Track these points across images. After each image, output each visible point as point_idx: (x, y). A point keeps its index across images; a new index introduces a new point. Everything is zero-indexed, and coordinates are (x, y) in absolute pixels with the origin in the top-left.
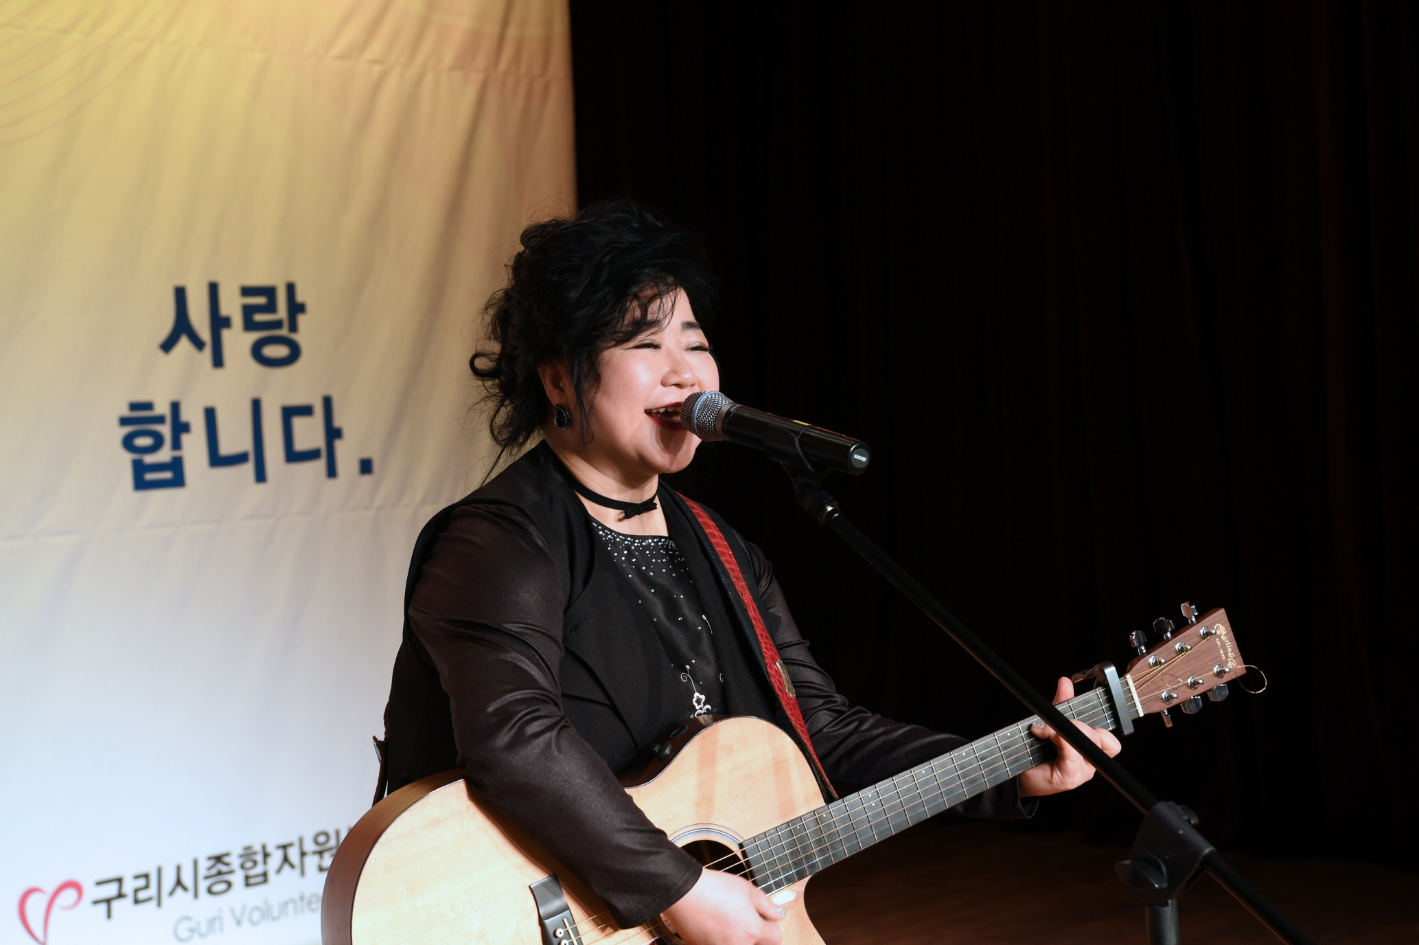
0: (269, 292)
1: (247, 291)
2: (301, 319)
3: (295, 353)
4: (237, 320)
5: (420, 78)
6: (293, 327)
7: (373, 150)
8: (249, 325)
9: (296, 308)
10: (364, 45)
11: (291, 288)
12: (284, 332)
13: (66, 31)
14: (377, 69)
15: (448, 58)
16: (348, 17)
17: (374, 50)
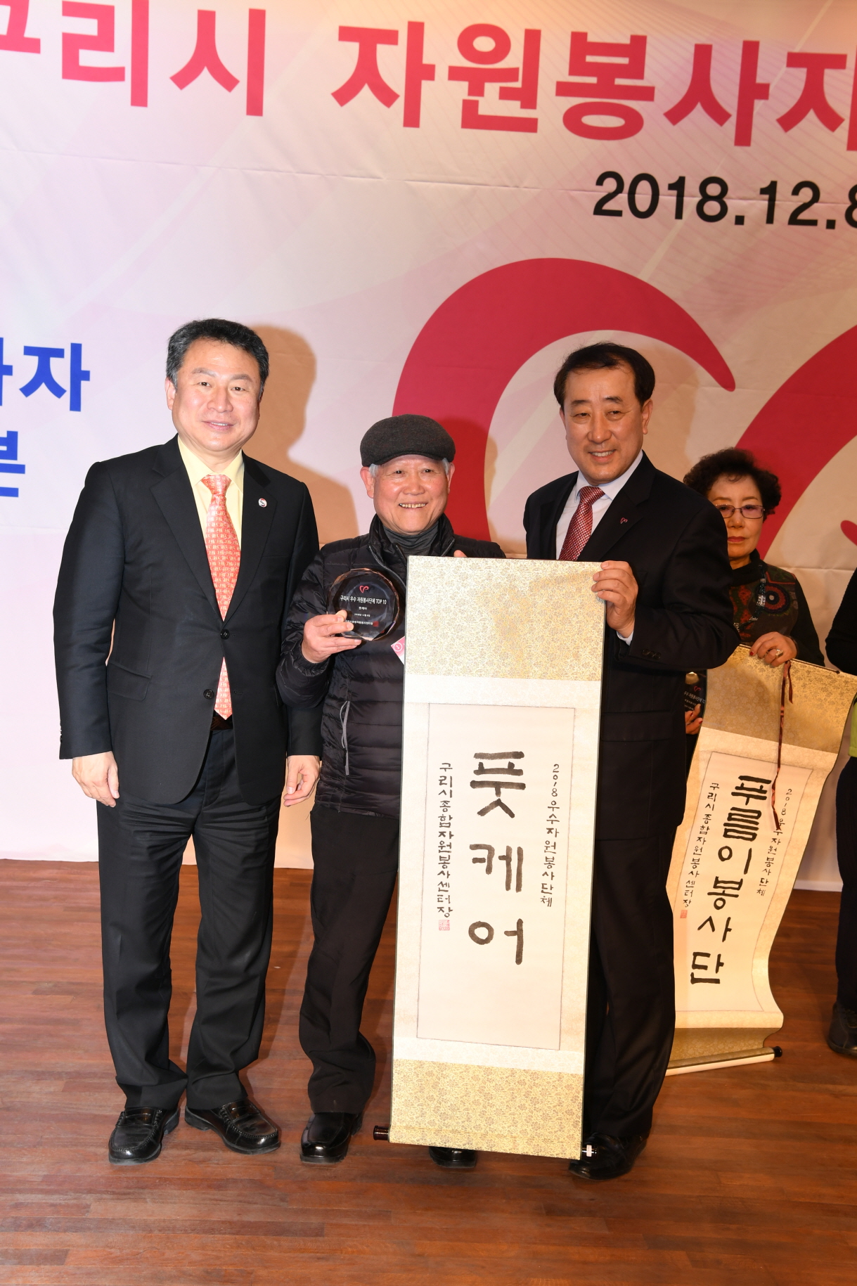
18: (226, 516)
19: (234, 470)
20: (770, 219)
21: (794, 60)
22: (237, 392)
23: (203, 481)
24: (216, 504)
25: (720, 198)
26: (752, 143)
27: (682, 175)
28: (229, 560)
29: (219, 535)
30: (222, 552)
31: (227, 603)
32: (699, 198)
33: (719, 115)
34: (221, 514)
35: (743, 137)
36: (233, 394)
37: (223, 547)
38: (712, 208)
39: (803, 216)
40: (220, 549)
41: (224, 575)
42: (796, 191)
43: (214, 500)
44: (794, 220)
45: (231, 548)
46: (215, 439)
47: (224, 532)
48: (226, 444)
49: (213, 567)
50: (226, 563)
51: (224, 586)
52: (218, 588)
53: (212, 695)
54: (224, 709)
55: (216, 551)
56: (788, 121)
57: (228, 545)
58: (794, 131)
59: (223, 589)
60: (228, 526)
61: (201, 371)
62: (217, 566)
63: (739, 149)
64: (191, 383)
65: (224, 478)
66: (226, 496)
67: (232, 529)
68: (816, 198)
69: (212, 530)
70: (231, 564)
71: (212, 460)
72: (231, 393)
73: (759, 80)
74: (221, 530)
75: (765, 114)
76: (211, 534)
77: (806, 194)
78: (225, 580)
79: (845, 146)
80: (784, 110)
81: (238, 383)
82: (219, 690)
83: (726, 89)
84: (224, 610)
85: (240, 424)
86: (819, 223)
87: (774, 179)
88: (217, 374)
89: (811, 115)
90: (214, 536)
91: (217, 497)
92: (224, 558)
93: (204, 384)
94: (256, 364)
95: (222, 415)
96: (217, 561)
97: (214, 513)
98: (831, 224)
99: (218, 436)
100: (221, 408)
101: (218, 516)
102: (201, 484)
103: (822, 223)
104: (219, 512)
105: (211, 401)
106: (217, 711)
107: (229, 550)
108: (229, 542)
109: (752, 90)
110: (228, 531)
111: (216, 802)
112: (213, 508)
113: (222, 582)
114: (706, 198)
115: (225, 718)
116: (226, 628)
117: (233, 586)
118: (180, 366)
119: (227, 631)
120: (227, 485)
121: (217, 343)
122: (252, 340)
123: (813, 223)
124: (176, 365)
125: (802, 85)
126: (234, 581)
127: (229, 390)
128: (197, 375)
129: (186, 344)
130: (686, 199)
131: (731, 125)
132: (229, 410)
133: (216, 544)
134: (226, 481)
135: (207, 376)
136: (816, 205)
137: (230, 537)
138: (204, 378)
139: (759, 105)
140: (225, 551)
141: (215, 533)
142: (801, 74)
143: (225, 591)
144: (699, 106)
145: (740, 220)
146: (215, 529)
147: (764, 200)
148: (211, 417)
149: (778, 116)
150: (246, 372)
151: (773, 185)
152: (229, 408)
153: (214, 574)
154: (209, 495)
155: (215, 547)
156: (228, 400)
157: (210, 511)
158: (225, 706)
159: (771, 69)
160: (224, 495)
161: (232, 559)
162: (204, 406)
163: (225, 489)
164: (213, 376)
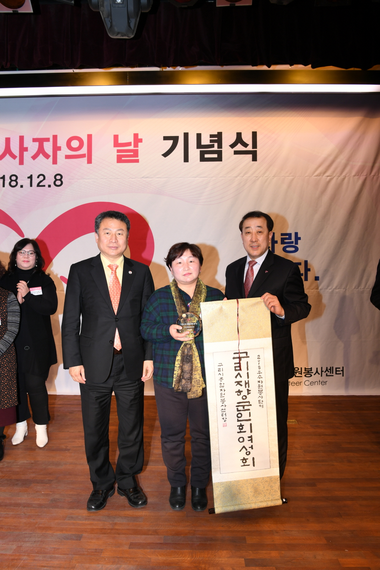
0: (290, 235)
1: (282, 234)
2: (299, 241)
3: (297, 249)
4: (279, 242)
5: (344, 179)
6: (297, 243)
7: (326, 198)
8: (283, 242)
9: (297, 238)
10: (325, 173)
11: (296, 234)
12: (294, 244)
13: (236, 177)
14: (329, 178)
15: (354, 173)
16: (319, 166)
17: (327, 174)
18: (116, 278)
19: (120, 262)
20: (31, 186)
21: (35, 140)
22: (119, 235)
23: (108, 266)
24: (113, 274)
25: (16, 181)
26: (24, 164)
27: (4, 175)
28: (117, 293)
29: (114, 285)
30: (115, 291)
31: (117, 309)
32: (10, 181)
33: (14, 157)
34: (115, 277)
35: (21, 162)
36: (118, 236)
37: (115, 289)
38: (13, 183)
39: (41, 184)
40: (114, 290)
41: (116, 299)
42: (38, 177)
43: (112, 272)
44: (38, 185)
45: (118, 289)
46: (113, 252)
47: (115, 284)
48: (116, 254)
49: (112, 296)
50: (116, 295)
51: (116, 303)
52: (114, 304)
53: (112, 342)
54: (118, 347)
55: (113, 290)
56: (34, 157)
57: (117, 288)
58: (36, 160)
59: (115, 304)
60: (117, 281)
61: (106, 229)
62: (113, 296)
63: (20, 166)
64: (103, 233)
65: (115, 265)
66: (116, 271)
67: (119, 282)
68: (44, 179)
69: (111, 283)
70: (118, 295)
71: (112, 259)
72: (117, 236)
73: (25, 146)
74: (114, 283)
75: (27, 156)
76: (111, 285)
77: (41, 178)
78: (116, 301)
79: (52, 163)
80: (33, 154)
81: (120, 232)
82: (115, 340)
83: (15, 149)
84: (116, 312)
85: (120, 246)
86: (46, 186)
87: (31, 174)
88: (112, 230)
89: (41, 155)
90: (112, 285)
91: (113, 272)
92: (116, 293)
93: (108, 233)
94: (126, 225)
95: (115, 244)
96: (113, 294)
97: (112, 277)
98: (49, 186)
99: (114, 251)
100: (114, 241)
101: (114, 278)
102: (108, 267)
103: (47, 186)
104: (114, 277)
105: (110, 239)
106: (116, 348)
107: (117, 290)
108: (118, 287)
109: (23, 149)
110: (117, 283)
111: (119, 380)
112: (111, 276)
113: (115, 302)
114: (12, 181)
115: (119, 350)
116: (117, 317)
117: (119, 303)
118: (99, 228)
119: (117, 319)
120: (117, 267)
121: (111, 219)
122: (123, 217)
123: (44, 186)
124: (98, 228)
125: (37, 147)
126: (119, 301)
127: (116, 235)
128: (105, 230)
129: (101, 220)
130: (5, 182)
131: (17, 159)
132: (117, 242)
133: (113, 288)
134: (116, 266)
135: (108, 230)
136: (44, 181)
137: (118, 285)
138: (107, 231)
139: (25, 153)
140: (116, 290)
141: (112, 284)
142: (37, 144)
143: (116, 305)
144: (8, 155)
145: (22, 186)
146: (112, 283)
147: (29, 180)
148: (111, 245)
149: (31, 156)
150: (122, 228)
151: (31, 176)
152: (117, 241)
153: (112, 299)
154: (111, 271)
155: (112, 289)
156: (116, 239)
157: (111, 277)
158: (118, 346)
159: (28, 143)
160: (115, 271)
161: (118, 293)
162: (108, 241)
163: (116, 269)
164: (110, 230)
